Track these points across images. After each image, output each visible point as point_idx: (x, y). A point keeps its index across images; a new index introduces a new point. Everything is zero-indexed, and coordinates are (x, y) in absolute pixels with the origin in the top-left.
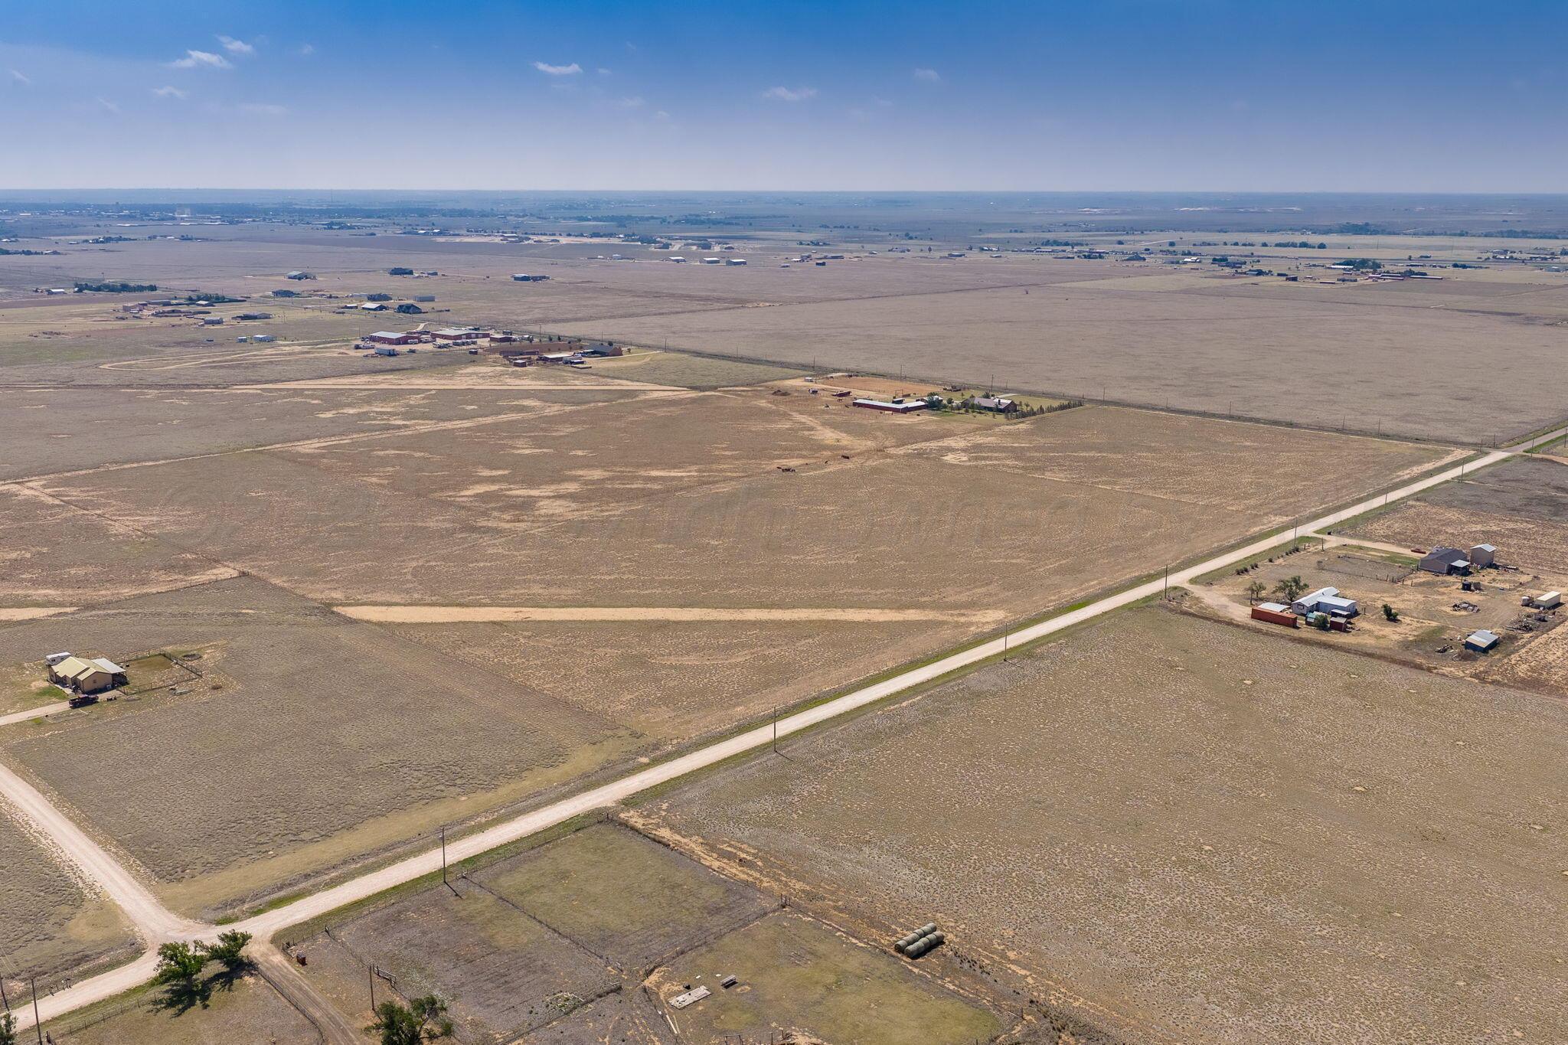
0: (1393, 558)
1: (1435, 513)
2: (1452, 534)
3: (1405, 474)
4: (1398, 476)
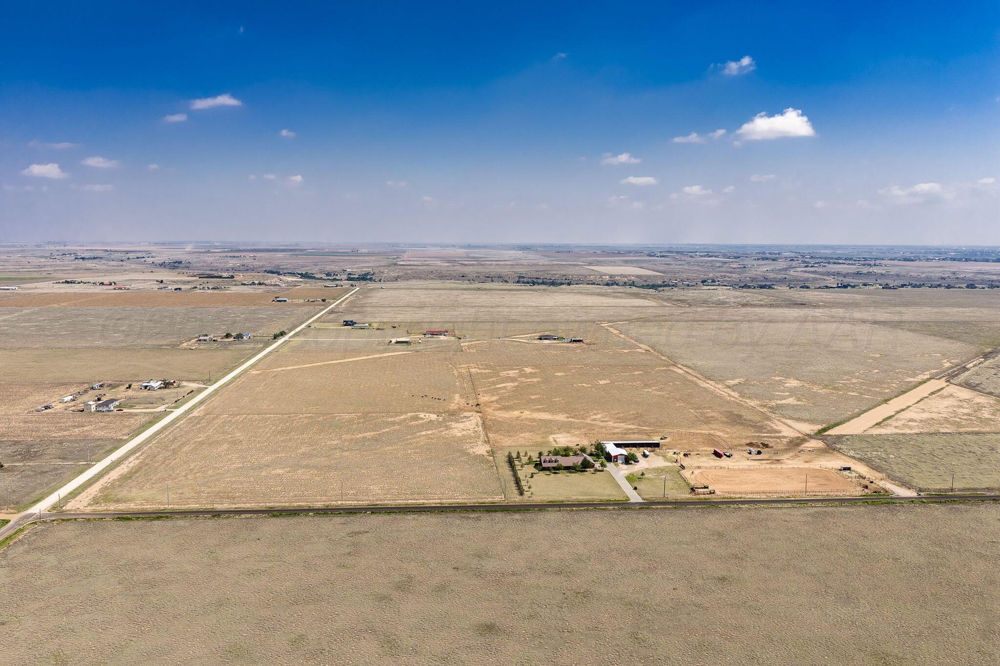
0: (131, 407)
1: (110, 433)
2: (102, 422)
3: (133, 462)
4: (137, 458)
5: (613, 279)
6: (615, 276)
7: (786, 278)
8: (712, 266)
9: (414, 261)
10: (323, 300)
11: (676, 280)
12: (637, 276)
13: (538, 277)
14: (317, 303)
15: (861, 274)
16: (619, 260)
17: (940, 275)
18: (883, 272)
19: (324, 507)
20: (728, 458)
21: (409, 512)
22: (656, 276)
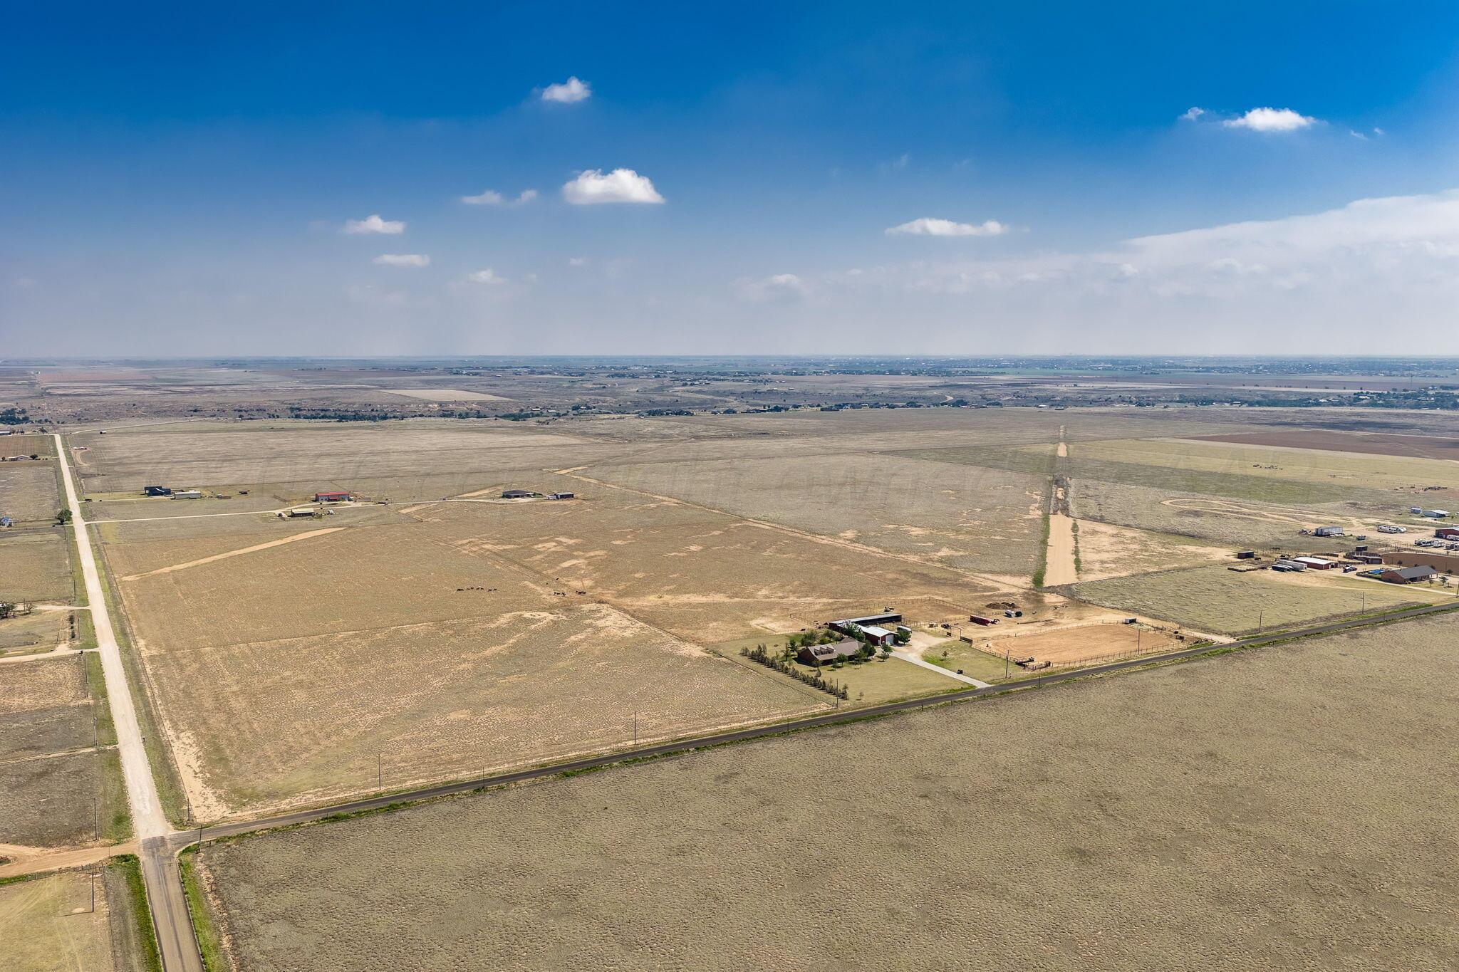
5: (445, 408)
6: (447, 403)
7: (677, 401)
8: (557, 387)
9: (74, 388)
10: (34, 457)
11: (537, 408)
12: (479, 403)
13: (324, 407)
14: (23, 461)
15: (759, 393)
16: (415, 380)
17: (853, 392)
18: (786, 390)
19: (614, 754)
20: (994, 625)
21: (743, 740)
22: (507, 402)
